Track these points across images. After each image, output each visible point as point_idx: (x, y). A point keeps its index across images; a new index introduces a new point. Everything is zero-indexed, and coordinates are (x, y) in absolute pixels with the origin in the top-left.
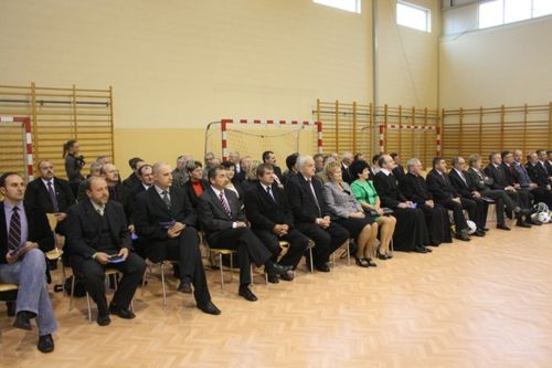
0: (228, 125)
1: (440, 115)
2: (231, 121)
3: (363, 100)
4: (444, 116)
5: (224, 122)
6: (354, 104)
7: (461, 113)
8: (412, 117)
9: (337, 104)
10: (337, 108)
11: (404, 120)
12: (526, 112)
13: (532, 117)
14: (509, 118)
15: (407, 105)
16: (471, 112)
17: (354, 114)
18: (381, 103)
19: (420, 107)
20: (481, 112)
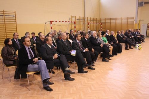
0: (52, 22)
1: (100, 20)
2: (53, 21)
3: (82, 16)
4: (101, 20)
5: (51, 22)
6: (80, 17)
7: (105, 19)
8: (94, 20)
9: (76, 17)
10: (76, 18)
11: (91, 21)
12: (122, 19)
13: (123, 21)
14: (118, 21)
15: (92, 17)
16: (108, 19)
17: (80, 20)
18: (86, 17)
19: (95, 18)
20: (110, 19)
